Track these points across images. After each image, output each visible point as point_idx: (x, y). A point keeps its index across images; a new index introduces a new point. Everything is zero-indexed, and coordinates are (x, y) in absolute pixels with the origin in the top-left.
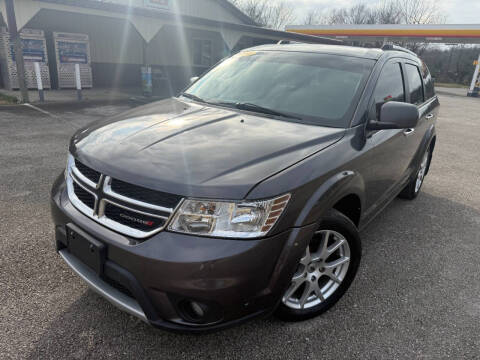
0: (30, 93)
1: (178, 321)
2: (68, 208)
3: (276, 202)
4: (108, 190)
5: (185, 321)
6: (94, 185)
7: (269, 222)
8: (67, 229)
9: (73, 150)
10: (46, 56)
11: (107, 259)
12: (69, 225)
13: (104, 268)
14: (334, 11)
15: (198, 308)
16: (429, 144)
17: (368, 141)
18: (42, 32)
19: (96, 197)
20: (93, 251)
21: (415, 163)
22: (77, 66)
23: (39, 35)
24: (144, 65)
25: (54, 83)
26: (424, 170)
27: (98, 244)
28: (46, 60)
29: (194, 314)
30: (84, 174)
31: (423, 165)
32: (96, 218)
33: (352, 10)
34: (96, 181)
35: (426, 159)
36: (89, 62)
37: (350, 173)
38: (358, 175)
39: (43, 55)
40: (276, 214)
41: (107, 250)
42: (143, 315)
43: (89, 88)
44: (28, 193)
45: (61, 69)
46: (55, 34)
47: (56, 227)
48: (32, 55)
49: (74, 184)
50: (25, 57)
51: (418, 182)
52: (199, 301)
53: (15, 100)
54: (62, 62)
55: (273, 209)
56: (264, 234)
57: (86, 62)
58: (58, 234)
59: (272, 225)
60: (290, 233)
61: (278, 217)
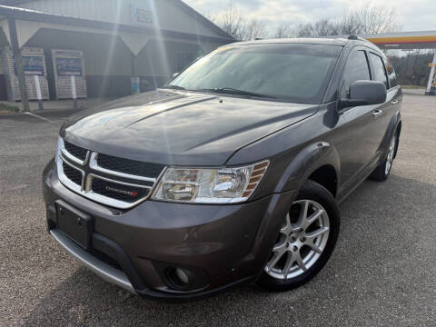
0: (30, 104)
1: (163, 289)
2: (57, 186)
3: (256, 167)
4: (94, 166)
5: (170, 288)
6: (81, 162)
7: (249, 187)
8: (57, 206)
9: (63, 134)
10: (45, 71)
11: (94, 231)
12: (59, 202)
13: (91, 240)
14: (301, 26)
15: (183, 275)
16: (395, 130)
17: (341, 117)
18: (42, 50)
19: (83, 173)
20: (80, 224)
21: (384, 146)
22: (73, 78)
23: (39, 53)
24: (133, 76)
25: (52, 94)
26: (392, 154)
27: (84, 217)
28: (45, 74)
29: (180, 282)
30: (72, 153)
31: (392, 148)
32: (83, 193)
33: (317, 25)
34: (83, 159)
35: (393, 143)
36: (84, 75)
37: (325, 144)
38: (333, 147)
39: (42, 70)
40: (257, 179)
41: (93, 221)
42: (129, 284)
43: (84, 98)
44: (25, 186)
45: (59, 82)
46: (54, 51)
47: (47, 206)
48: (33, 70)
49: (64, 164)
50: (26, 73)
51: (388, 165)
52: (184, 267)
53: (17, 110)
54: (59, 75)
55: (254, 174)
56: (245, 199)
57: (81, 75)
58: (49, 212)
59: (253, 190)
60: (270, 199)
61: (258, 183)
